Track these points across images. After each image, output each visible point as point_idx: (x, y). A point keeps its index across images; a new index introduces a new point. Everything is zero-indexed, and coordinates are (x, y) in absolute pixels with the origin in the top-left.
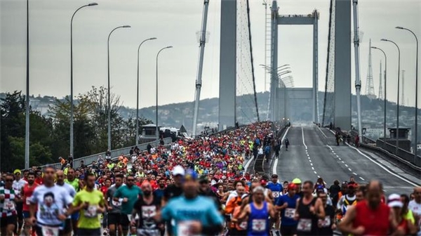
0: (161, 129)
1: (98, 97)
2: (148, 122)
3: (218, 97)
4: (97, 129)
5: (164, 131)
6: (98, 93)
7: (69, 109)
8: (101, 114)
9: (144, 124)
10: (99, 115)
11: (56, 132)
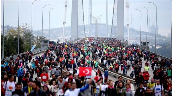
0: (50, 41)
1: (25, 28)
2: (45, 38)
3: (71, 26)
4: (24, 40)
5: (51, 42)
6: (25, 25)
7: (13, 32)
8: (26, 34)
9: (43, 38)
10: (25, 35)
11: (8, 41)
